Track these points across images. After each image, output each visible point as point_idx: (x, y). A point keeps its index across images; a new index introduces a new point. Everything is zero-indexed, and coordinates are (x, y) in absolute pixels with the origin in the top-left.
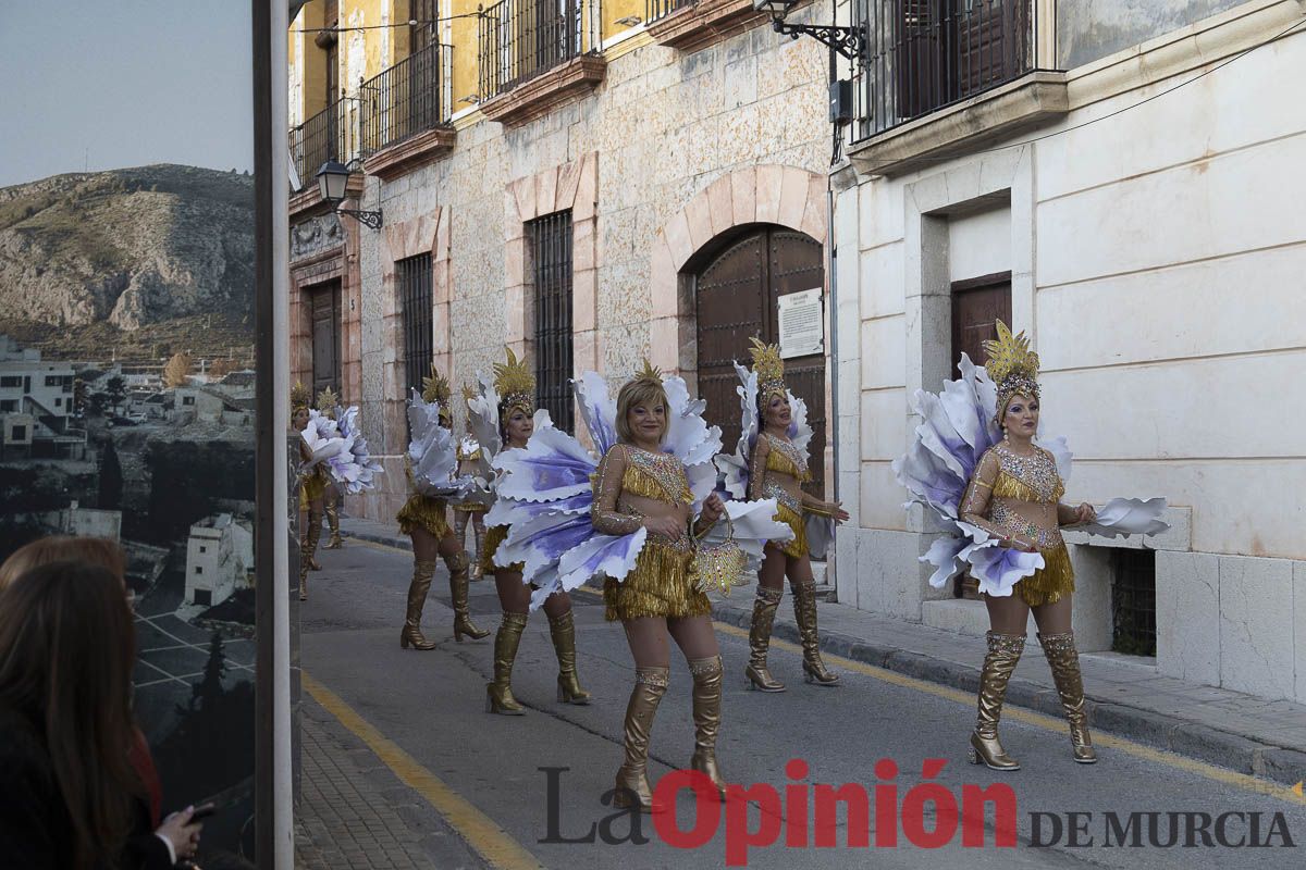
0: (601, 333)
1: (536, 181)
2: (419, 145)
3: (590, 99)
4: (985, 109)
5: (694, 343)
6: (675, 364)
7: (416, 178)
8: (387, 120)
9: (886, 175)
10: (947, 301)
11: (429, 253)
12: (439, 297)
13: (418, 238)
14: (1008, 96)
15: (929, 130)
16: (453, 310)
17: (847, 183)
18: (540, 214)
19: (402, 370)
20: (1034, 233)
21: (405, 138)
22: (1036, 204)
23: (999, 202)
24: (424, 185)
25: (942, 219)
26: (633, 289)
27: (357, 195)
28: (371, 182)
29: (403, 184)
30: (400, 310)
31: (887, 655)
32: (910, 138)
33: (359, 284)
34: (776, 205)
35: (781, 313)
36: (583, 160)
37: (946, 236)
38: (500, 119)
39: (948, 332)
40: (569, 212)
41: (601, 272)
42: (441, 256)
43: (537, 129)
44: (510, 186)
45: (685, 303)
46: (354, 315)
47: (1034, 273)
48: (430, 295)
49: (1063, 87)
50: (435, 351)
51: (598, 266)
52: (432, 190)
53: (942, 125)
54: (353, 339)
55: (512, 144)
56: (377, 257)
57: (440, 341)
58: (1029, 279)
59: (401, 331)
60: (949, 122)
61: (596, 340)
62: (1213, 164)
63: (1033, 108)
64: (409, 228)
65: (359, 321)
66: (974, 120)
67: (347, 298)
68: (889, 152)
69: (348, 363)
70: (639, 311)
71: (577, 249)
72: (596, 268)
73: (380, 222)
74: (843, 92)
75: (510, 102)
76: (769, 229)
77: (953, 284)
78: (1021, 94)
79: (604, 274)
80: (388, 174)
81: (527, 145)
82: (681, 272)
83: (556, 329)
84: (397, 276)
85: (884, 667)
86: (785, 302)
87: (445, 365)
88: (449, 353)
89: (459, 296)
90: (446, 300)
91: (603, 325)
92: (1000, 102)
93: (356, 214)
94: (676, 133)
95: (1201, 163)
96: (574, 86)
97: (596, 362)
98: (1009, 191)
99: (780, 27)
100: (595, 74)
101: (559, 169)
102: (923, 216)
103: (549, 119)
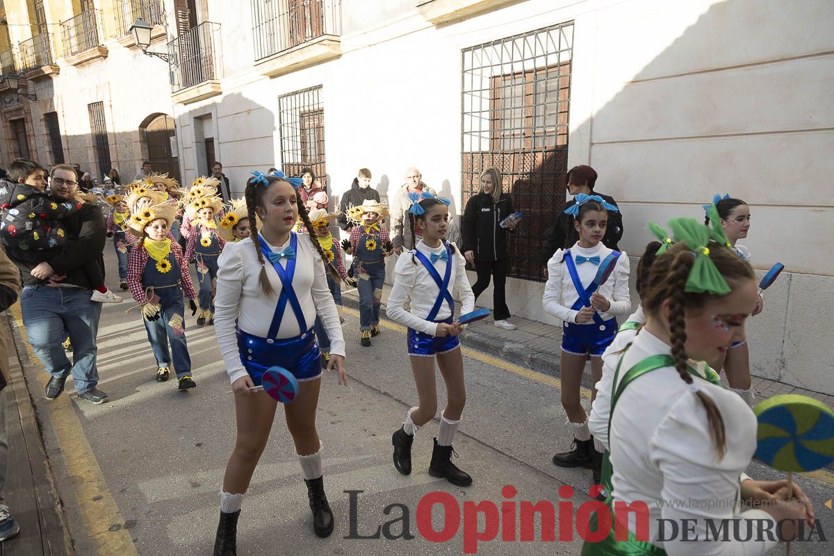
0: (118, 146)
1: (90, 89)
3: (104, 62)
5: (147, 150)
6: (141, 158)
7: (47, 84)
8: (32, 58)
10: (203, 143)
11: (56, 112)
13: (51, 106)
14: (205, 87)
15: (188, 93)
18: (93, 102)
19: (52, 155)
20: (218, 127)
22: (218, 118)
23: (209, 116)
24: (50, 86)
25: (200, 119)
27: (26, 87)
28: (30, 82)
29: (43, 84)
30: (48, 132)
32: (184, 94)
33: (32, 121)
35: (171, 142)
36: (105, 84)
37: (201, 125)
38: (74, 65)
39: (205, 153)
40: (102, 102)
42: (60, 113)
43: (87, 70)
44: (81, 91)
45: (142, 137)
46: (31, 133)
47: (218, 139)
48: (58, 128)
49: (219, 85)
50: (63, 148)
51: (114, 122)
53: (191, 91)
54: (32, 142)
55: (81, 75)
56: (37, 112)
57: (64, 145)
58: (217, 141)
59: (50, 140)
60: (192, 89)
61: (116, 148)
62: (251, 113)
63: (211, 90)
64: (47, 101)
65: (34, 135)
66: (198, 91)
67: (28, 126)
68: (181, 97)
69: (32, 151)
70: (128, 139)
71: (106, 116)
73: (36, 98)
74: (172, 74)
75: (76, 59)
76: (165, 115)
77: (206, 139)
80: (37, 80)
81: (85, 77)
82: (139, 127)
83: (103, 143)
84: (45, 120)
86: (172, 139)
87: (67, 154)
88: (68, 149)
90: (64, 130)
91: (118, 143)
92: (203, 87)
93: (26, 95)
95: (249, 112)
96: (97, 57)
97: (117, 155)
98: (211, 114)
99: (145, 53)
100: (104, 54)
101: (97, 87)
102: (195, 118)
103: (91, 67)
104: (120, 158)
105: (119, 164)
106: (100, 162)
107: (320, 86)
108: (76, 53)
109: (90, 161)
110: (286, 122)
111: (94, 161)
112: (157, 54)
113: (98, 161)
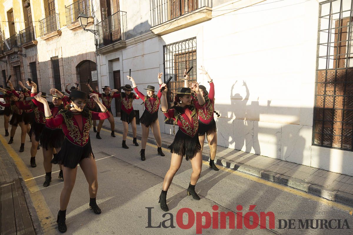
1: (52, 50)
2: (31, 43)
3: (59, 38)
4: (114, 45)
5: (79, 78)
7: (31, 49)
8: (25, 38)
9: (103, 54)
10: (113, 74)
11: (35, 62)
12: (38, 69)
13: (33, 59)
14: (117, 44)
15: (107, 48)
16: (40, 72)
17: (98, 55)
18: (53, 56)
20: (123, 64)
21: (28, 42)
22: (123, 60)
23: (118, 59)
24: (33, 50)
25: (111, 61)
26: (69, 69)
27: (21, 51)
28: (23, 49)
29: (29, 50)
30: (31, 71)
31: (104, 126)
32: (105, 49)
33: (23, 66)
34: (89, 57)
35: (92, 74)
36: (59, 48)
37: (112, 64)
38: (45, 40)
39: (113, 78)
40: (58, 56)
41: (64, 66)
42: (37, 63)
43: (51, 42)
44: (48, 51)
45: (77, 72)
46: (23, 72)
48: (36, 69)
49: (125, 43)
50: (38, 78)
51: (63, 65)
52: (34, 51)
53: (109, 47)
54: (23, 76)
55: (47, 44)
56: (26, 62)
57: (38, 77)
58: (122, 71)
59: (32, 75)
60: (110, 46)
61: (64, 77)
62: (144, 56)
63: (121, 46)
64: (31, 57)
65: (24, 73)
66: (113, 47)
67: (22, 69)
68: (102, 51)
69: (23, 80)
70: (70, 73)
71: (59, 63)
72: (63, 66)
73: (26, 56)
74: (96, 41)
75: (46, 37)
76: (89, 61)
77: (114, 71)
78: (119, 43)
79: (64, 67)
80: (27, 48)
81: (50, 45)
82: (76, 67)
83: (57, 75)
84: (30, 65)
85: (104, 128)
86: (92, 72)
87: (40, 81)
88: (40, 79)
89: (41, 69)
90: (38, 70)
91: (65, 75)
92: (116, 44)
93: (21, 55)
94: (74, 45)
95: (143, 56)
96: (56, 35)
97: (64, 81)
98: (119, 58)
99: (85, 30)
100: (60, 34)
101: (55, 49)
102: (108, 61)
103: (53, 40)
104: (66, 82)
105: (65, 85)
106: (55, 84)
107: (195, 38)
108: (46, 34)
109: (51, 84)
110: (168, 59)
111: (52, 83)
112: (90, 30)
113: (54, 83)
